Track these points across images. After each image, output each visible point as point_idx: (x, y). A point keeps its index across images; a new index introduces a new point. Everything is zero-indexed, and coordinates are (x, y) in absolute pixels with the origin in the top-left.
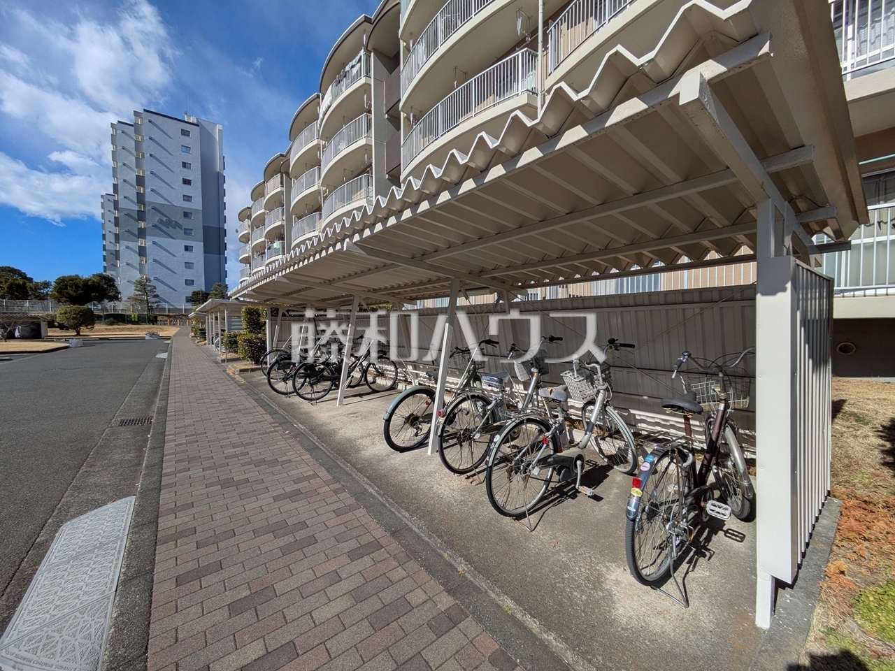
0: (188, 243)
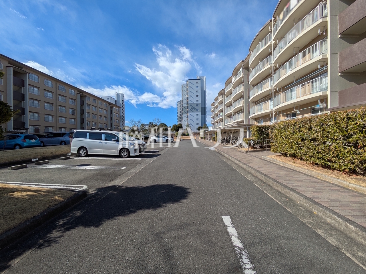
0: (197, 113)
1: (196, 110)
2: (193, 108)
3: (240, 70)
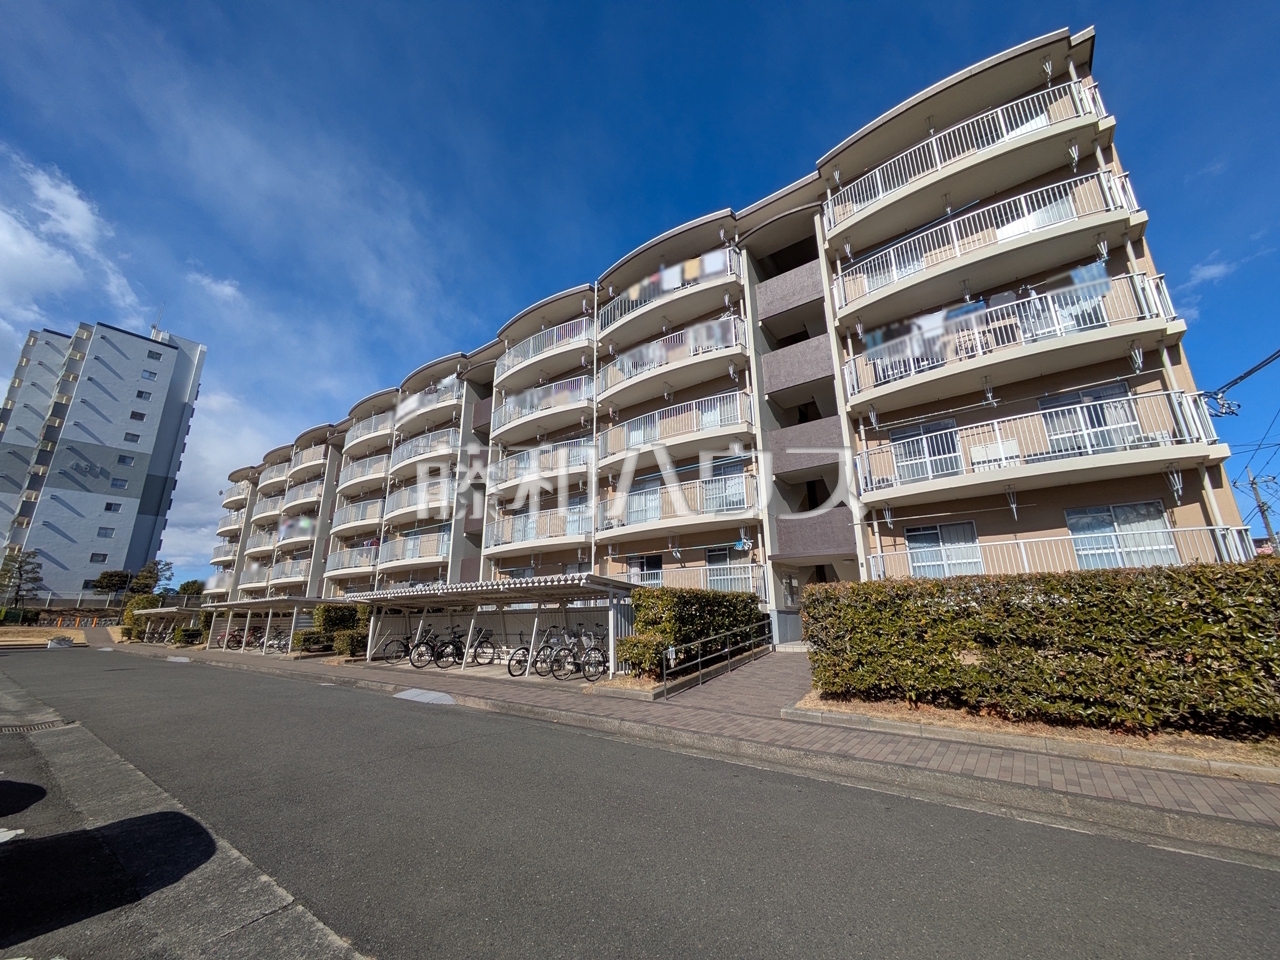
0: (115, 500)
1: (110, 482)
2: (91, 470)
3: (447, 381)
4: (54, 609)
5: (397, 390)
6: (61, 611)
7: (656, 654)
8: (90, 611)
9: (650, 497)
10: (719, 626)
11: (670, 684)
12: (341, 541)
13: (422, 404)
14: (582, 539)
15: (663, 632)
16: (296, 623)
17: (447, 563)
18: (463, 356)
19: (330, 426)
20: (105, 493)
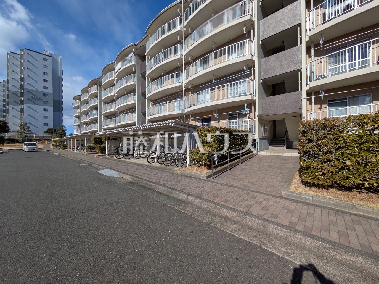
0: (46, 107)
1: (43, 102)
2: (36, 98)
3: (130, 55)
4: (37, 139)
5: (115, 62)
6: (39, 139)
7: (208, 157)
8: (46, 139)
9: (207, 95)
10: (236, 144)
11: (215, 171)
12: (106, 117)
13: (122, 66)
14: (180, 112)
15: (211, 147)
16: (86, 143)
17: (136, 123)
18: (134, 45)
19: (97, 78)
20: (42, 105)
